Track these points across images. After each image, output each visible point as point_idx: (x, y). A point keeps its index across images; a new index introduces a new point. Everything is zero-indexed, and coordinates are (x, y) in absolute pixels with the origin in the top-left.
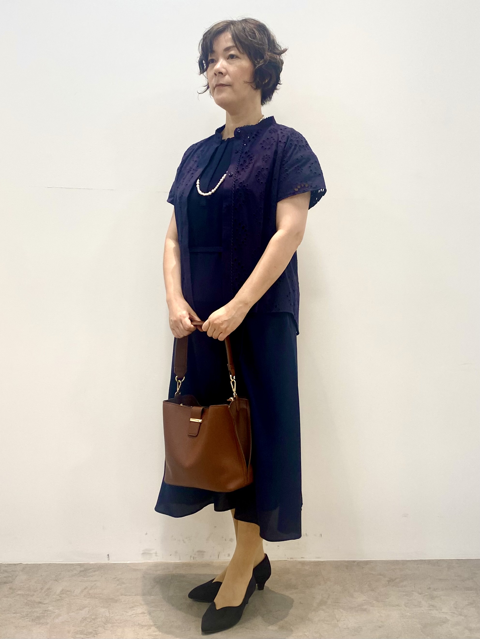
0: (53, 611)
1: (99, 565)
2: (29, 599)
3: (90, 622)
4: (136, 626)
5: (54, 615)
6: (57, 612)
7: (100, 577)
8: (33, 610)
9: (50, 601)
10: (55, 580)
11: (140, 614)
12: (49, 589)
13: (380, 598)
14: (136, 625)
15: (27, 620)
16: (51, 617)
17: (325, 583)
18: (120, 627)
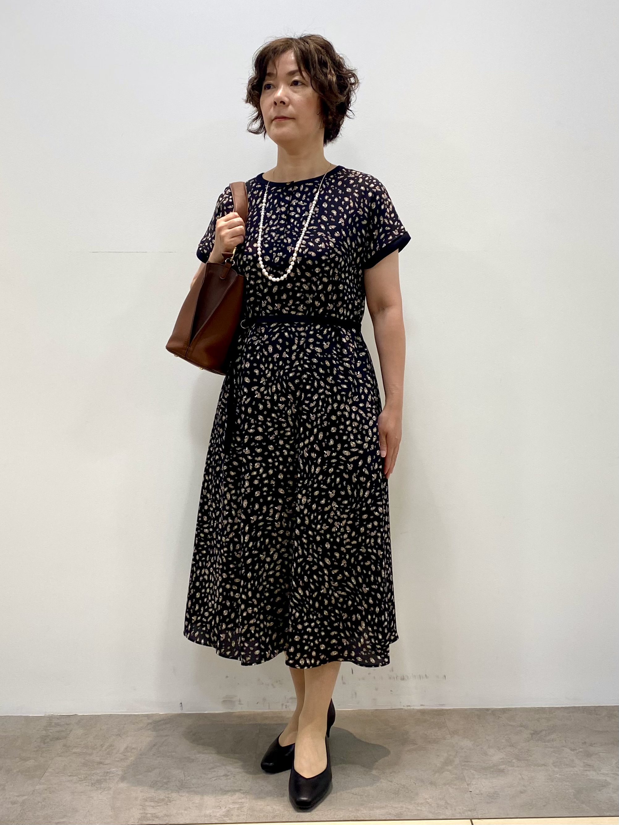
1: (171, 717)
2: (87, 759)
7: (172, 731)
8: (93, 772)
9: (113, 761)
10: (117, 735)
11: (222, 776)
12: (110, 746)
13: (521, 756)
15: (85, 784)
16: (114, 780)
17: (451, 737)
18: (198, 792)
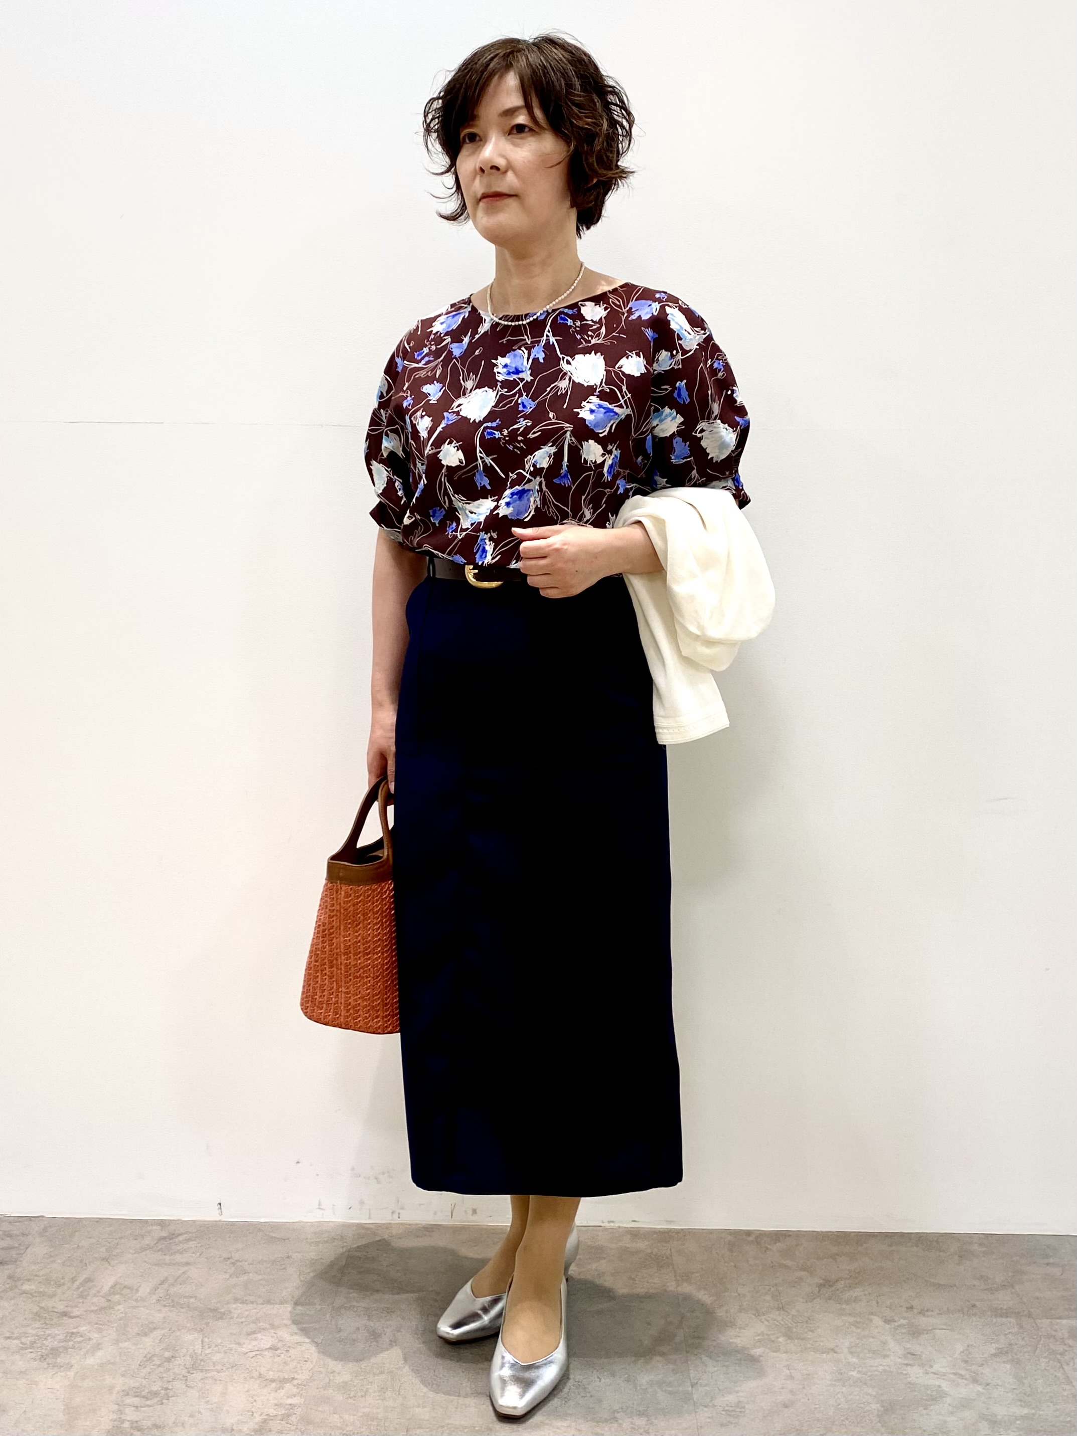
0: (88, 1334)
1: (201, 1226)
2: (43, 1305)
3: (159, 1366)
4: (253, 1380)
5: (89, 1346)
6: (95, 1338)
7: (198, 1254)
8: (48, 1332)
9: (86, 1311)
10: (103, 1260)
11: (266, 1349)
12: (89, 1280)
14: (252, 1378)
15: (30, 1355)
16: (81, 1349)
18: (220, 1380)
